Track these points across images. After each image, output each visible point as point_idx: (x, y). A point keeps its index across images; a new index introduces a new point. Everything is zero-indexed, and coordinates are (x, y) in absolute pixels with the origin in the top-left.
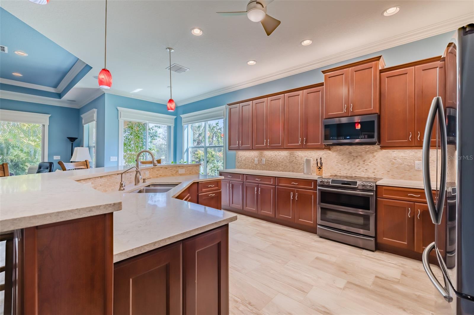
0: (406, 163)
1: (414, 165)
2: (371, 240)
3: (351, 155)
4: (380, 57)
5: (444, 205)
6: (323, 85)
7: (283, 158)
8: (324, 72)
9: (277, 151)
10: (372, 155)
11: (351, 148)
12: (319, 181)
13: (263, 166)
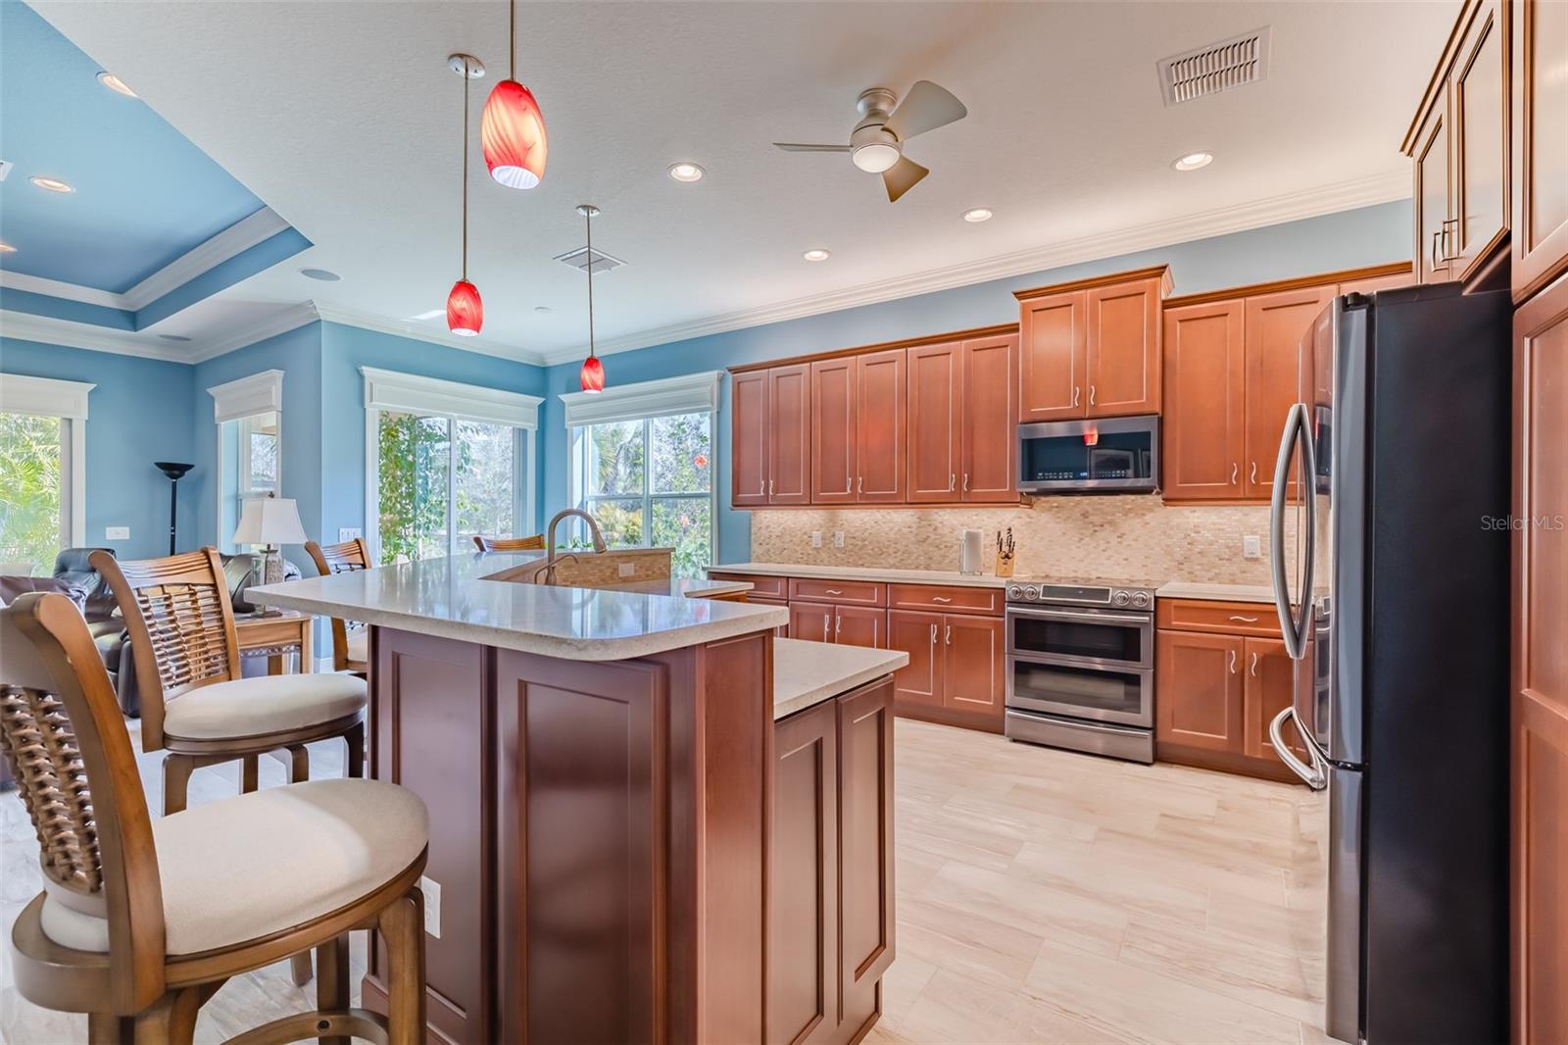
0: (1223, 541)
1: (1240, 544)
2: (1144, 738)
3: (1086, 520)
4: (1165, 267)
5: (1308, 640)
6: (1017, 330)
7: (900, 530)
8: (1019, 295)
9: (882, 511)
10: (1140, 520)
11: (1087, 501)
12: (1010, 590)
13: (839, 555)
